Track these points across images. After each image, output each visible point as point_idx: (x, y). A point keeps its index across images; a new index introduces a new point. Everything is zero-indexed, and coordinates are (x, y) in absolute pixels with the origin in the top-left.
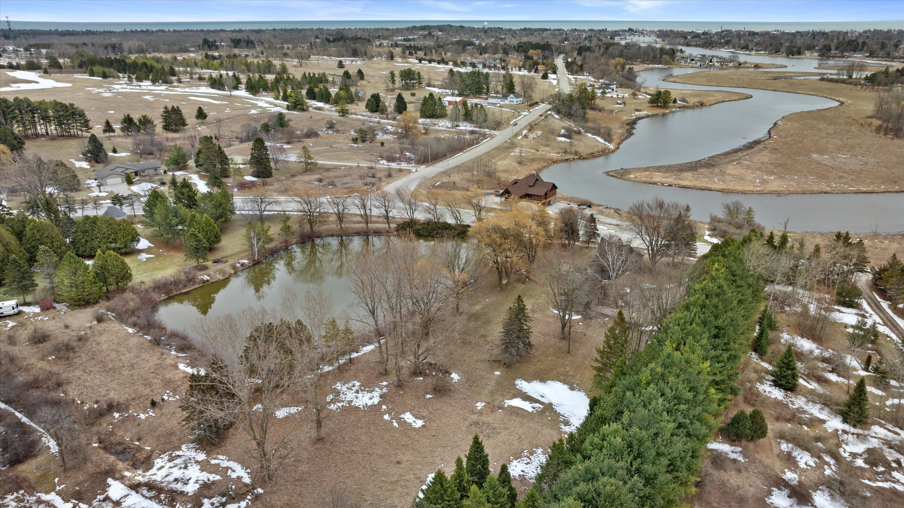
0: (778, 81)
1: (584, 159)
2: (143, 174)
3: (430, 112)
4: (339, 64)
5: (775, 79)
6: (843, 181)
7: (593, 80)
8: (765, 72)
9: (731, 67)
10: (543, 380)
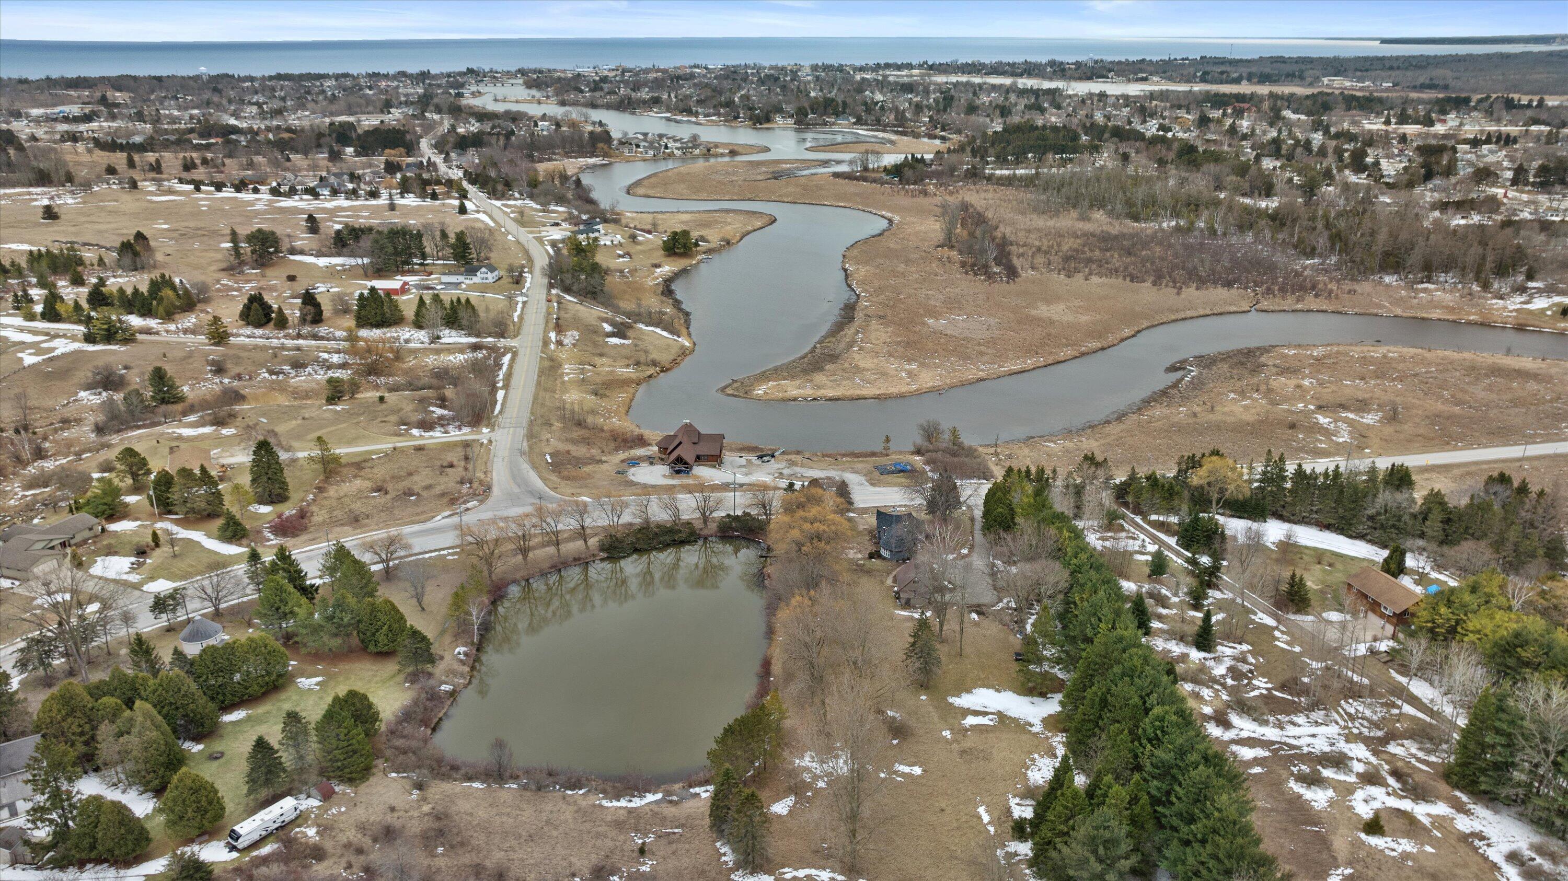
0: (782, 182)
1: (667, 370)
2: (73, 542)
3: (379, 318)
4: (45, 213)
5: (775, 178)
6: (986, 358)
7: (538, 207)
8: (750, 162)
9: (697, 157)
10: (969, 691)
